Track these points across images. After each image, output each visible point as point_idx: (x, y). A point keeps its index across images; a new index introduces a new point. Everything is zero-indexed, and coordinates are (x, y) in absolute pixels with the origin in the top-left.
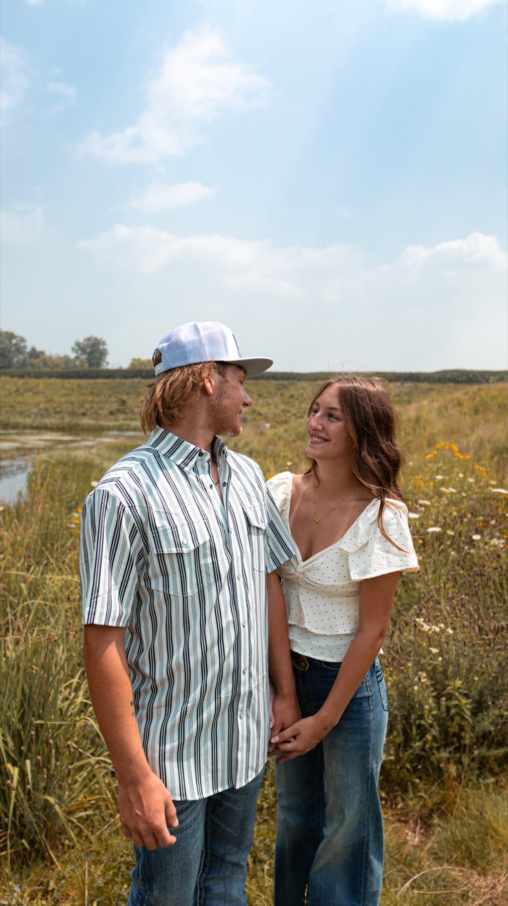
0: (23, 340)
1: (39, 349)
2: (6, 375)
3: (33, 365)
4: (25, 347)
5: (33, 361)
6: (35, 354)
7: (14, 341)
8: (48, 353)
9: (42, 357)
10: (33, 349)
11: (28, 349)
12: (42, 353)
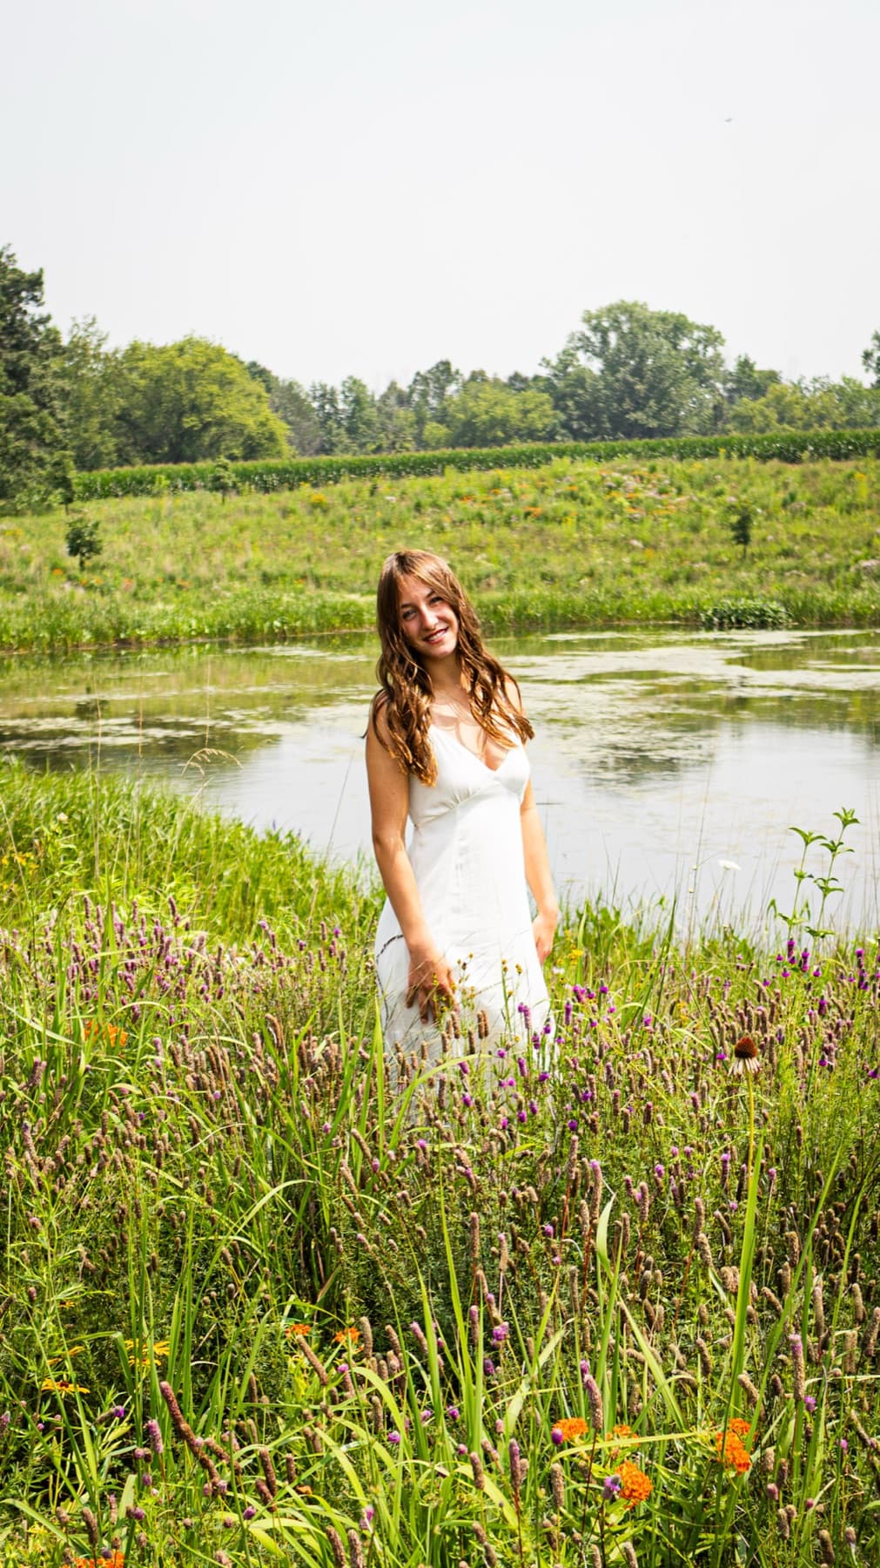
0: (712, 338)
1: (762, 364)
2: (669, 452)
3: (744, 421)
4: (717, 360)
5: (746, 404)
6: (750, 382)
7: (685, 344)
8: (788, 377)
9: (773, 389)
10: (745, 365)
11: (731, 366)
12: (773, 377)
